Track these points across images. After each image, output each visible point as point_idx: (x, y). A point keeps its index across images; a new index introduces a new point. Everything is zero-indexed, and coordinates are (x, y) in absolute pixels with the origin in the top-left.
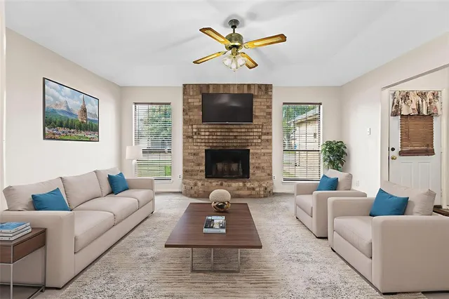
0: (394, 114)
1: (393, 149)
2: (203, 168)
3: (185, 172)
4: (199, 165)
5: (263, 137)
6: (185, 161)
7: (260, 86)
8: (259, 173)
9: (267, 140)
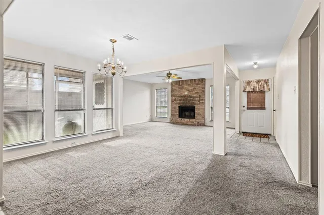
0: (244, 91)
1: (244, 107)
2: (178, 113)
3: (171, 114)
4: (176, 112)
5: (201, 101)
6: (172, 110)
7: (199, 80)
8: (199, 117)
9: (202, 103)
